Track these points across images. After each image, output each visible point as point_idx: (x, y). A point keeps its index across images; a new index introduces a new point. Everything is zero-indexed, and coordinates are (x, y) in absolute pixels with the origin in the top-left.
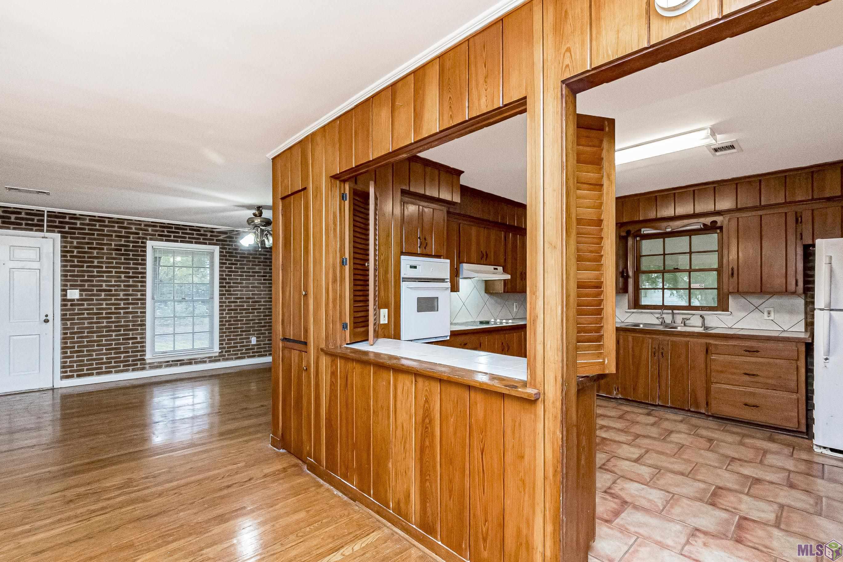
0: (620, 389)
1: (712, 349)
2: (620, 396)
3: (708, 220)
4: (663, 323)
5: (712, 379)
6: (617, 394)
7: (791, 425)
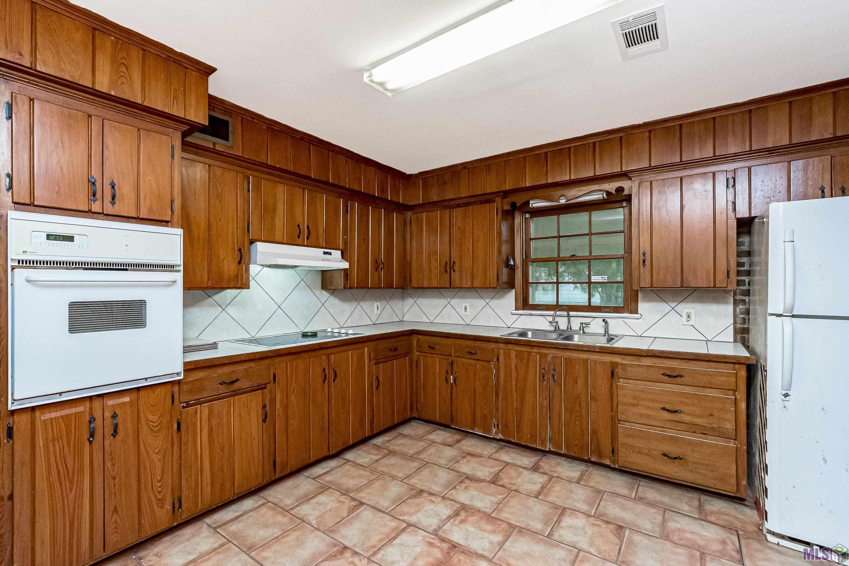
0: (500, 427)
1: (619, 371)
2: (500, 436)
3: (612, 186)
4: (557, 329)
5: (620, 415)
6: (496, 433)
7: (728, 488)
